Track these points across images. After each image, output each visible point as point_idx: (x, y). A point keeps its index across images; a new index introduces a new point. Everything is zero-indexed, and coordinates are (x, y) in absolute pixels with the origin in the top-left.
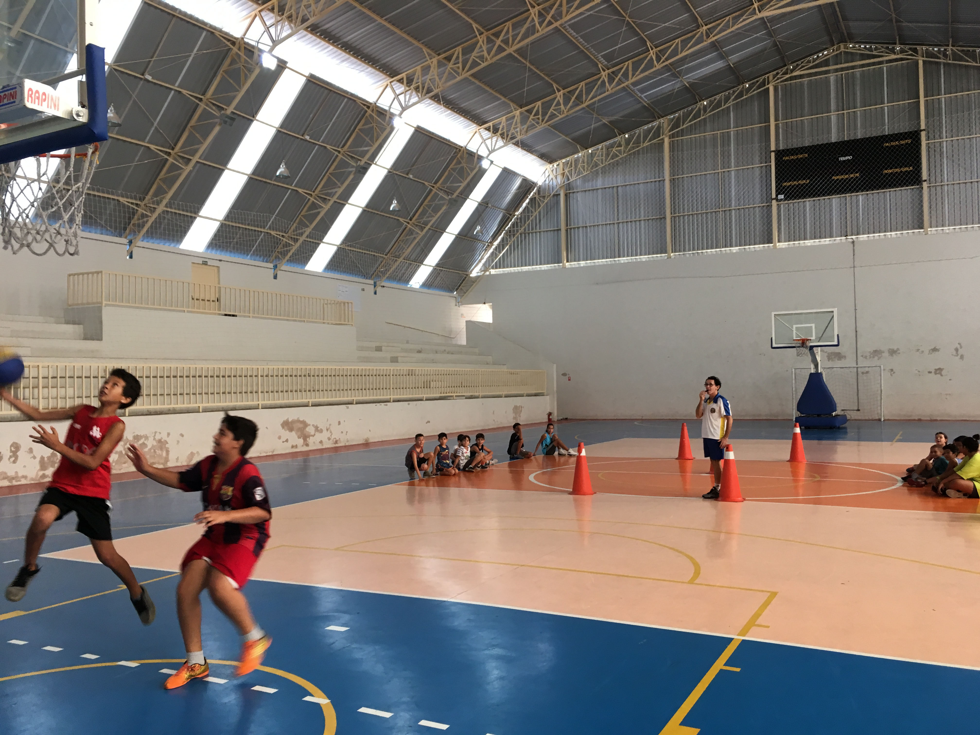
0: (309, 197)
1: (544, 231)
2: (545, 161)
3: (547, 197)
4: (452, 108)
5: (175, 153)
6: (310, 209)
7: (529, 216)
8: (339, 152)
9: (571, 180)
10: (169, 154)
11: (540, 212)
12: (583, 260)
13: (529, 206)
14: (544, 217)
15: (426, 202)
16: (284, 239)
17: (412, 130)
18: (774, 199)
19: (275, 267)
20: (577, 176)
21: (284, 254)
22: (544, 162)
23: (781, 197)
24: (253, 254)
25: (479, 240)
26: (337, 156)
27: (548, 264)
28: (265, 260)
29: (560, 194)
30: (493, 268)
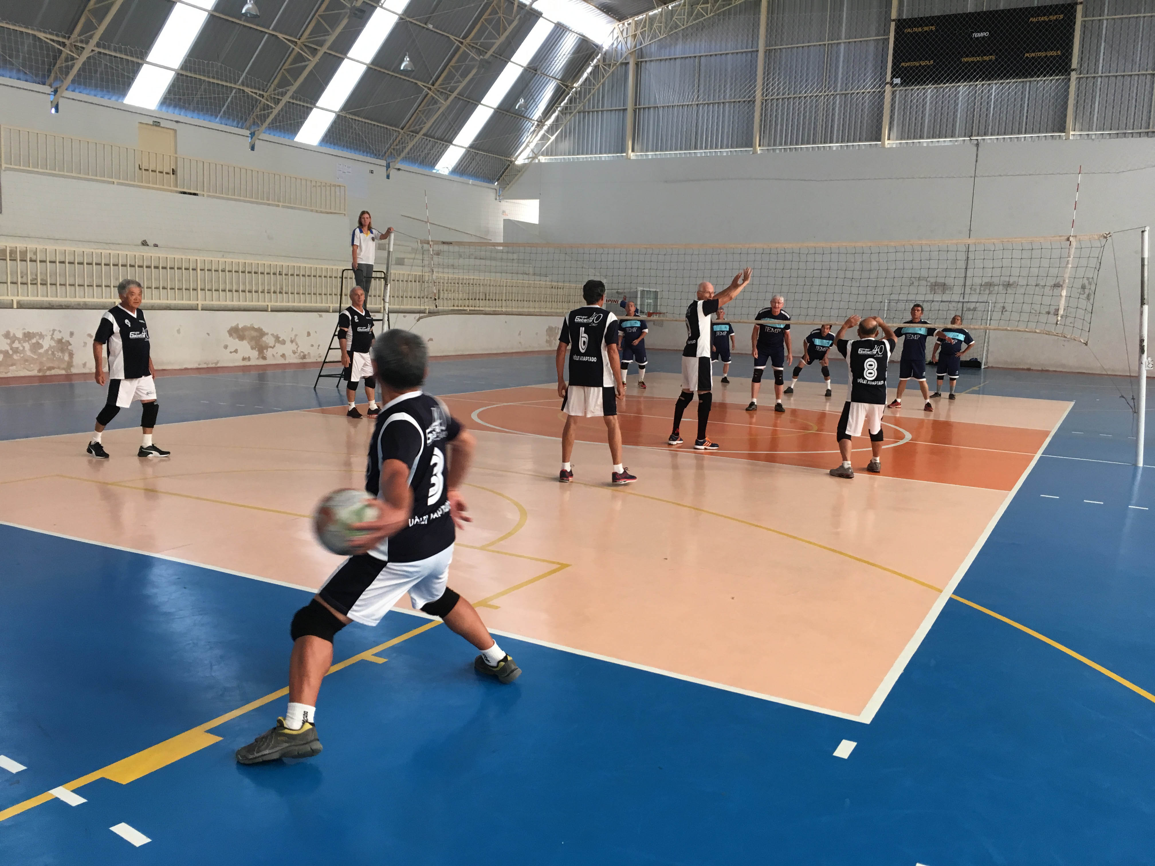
0: (293, 46)
1: (607, 111)
2: (613, 17)
3: (614, 66)
6: (295, 61)
9: (644, 45)
11: (603, 84)
12: (652, 151)
13: (591, 77)
14: (608, 91)
15: (452, 63)
16: (263, 100)
18: (888, 83)
19: (253, 134)
20: (652, 39)
22: (611, 19)
23: (897, 81)
24: (224, 117)
25: (525, 117)
27: (609, 153)
28: (240, 126)
29: (628, 63)
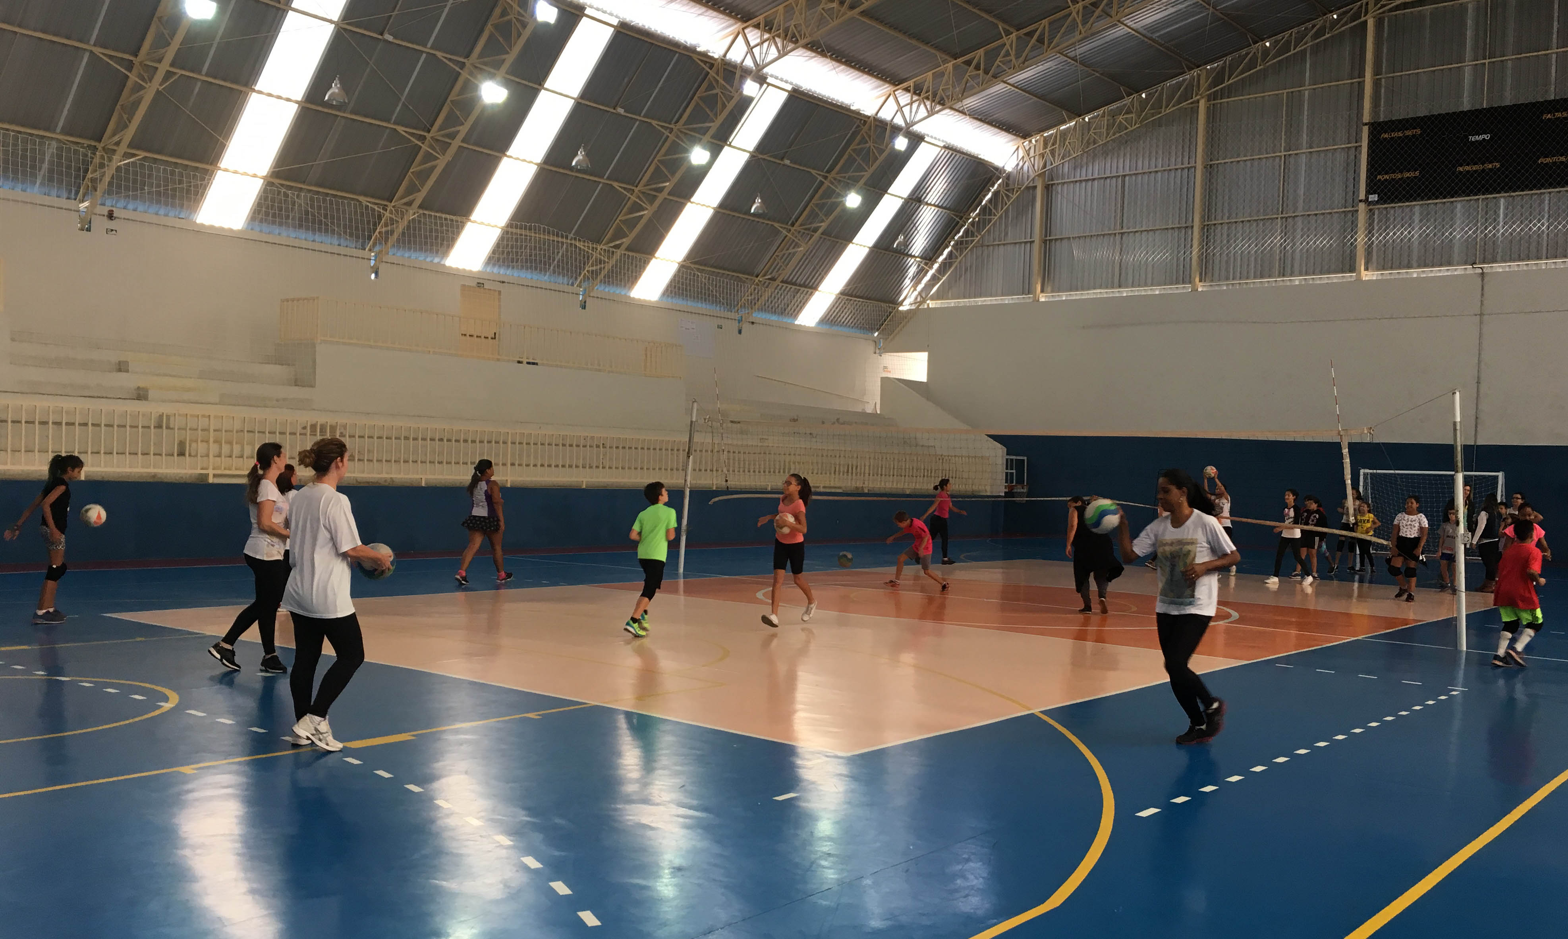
0: (629, 195)
1: (1011, 243)
2: (1015, 135)
3: (1017, 191)
4: (846, 61)
5: (431, 137)
6: (630, 211)
7: (986, 220)
8: (671, 130)
9: (1054, 165)
10: (422, 138)
11: (1006, 213)
12: (1066, 290)
13: (990, 205)
14: (1012, 221)
16: (595, 254)
17: (784, 96)
18: (1361, 201)
19: (584, 292)
20: (1064, 157)
21: (596, 274)
22: (1011, 137)
23: (1374, 197)
24: (553, 274)
26: (668, 136)
27: (1013, 294)
28: (570, 282)
29: (1036, 186)
30: (932, 298)
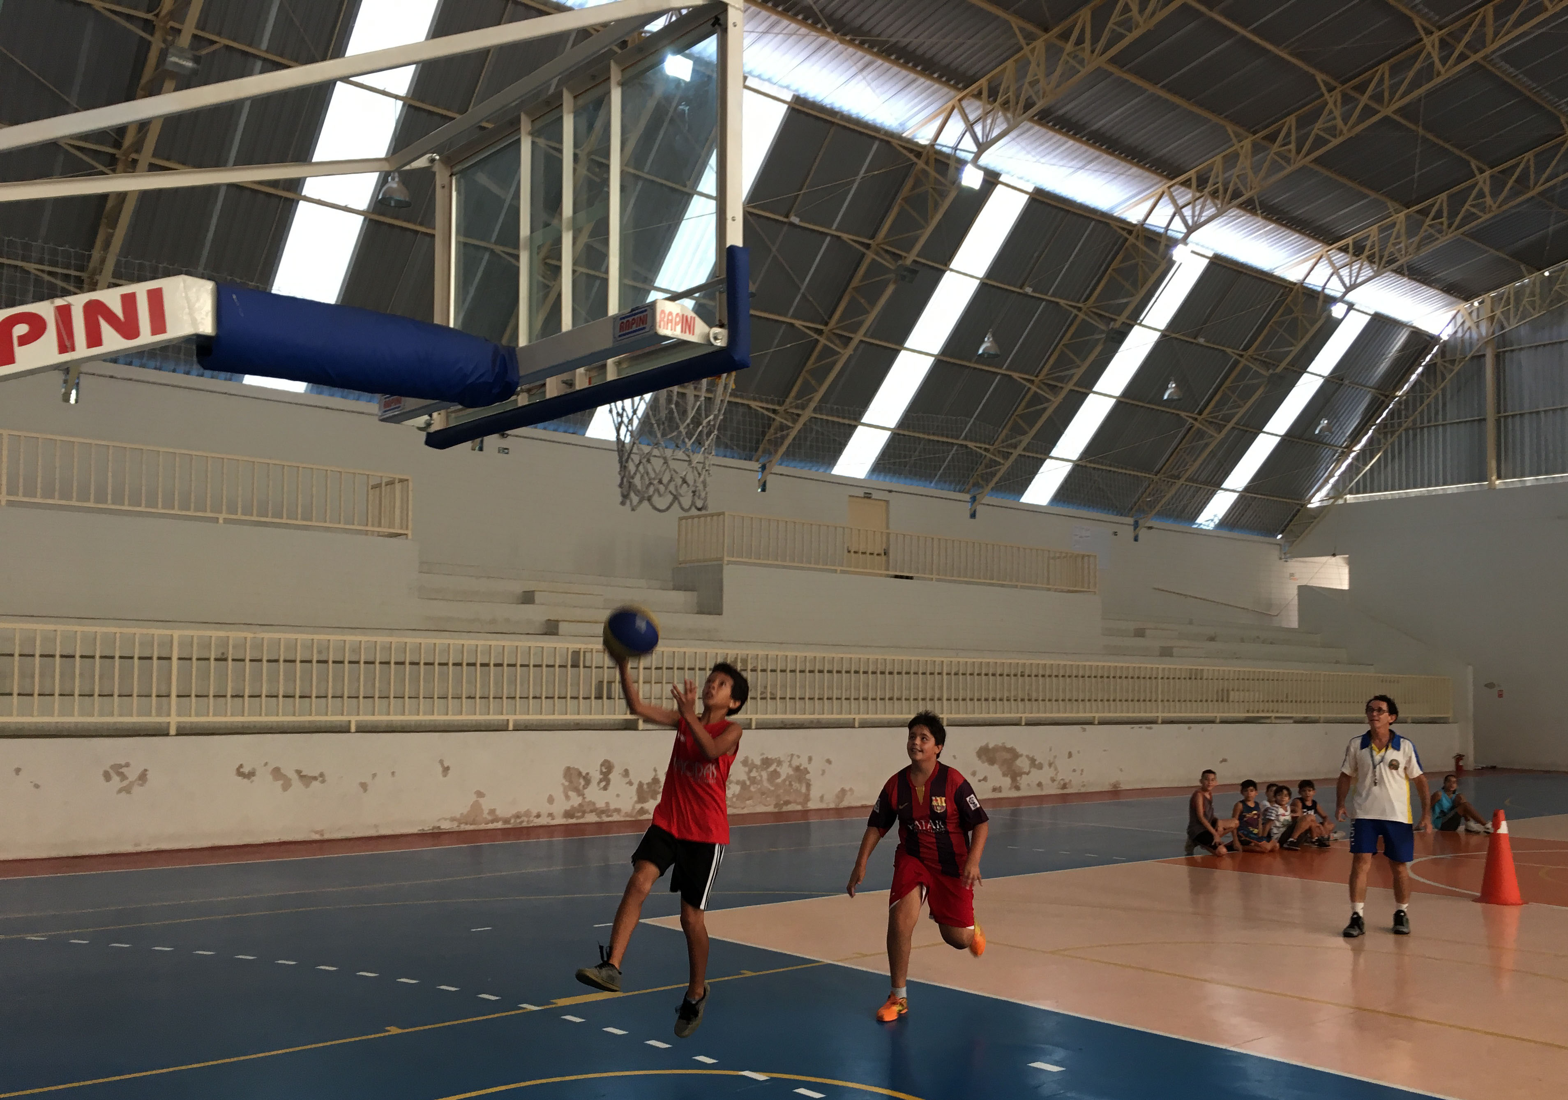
0: (1028, 385)
1: (1452, 424)
2: (1455, 296)
3: (1460, 362)
5: (830, 330)
6: (1030, 404)
7: (1422, 398)
8: (1080, 309)
9: (1508, 329)
10: (820, 332)
11: (1444, 390)
12: (1532, 475)
13: (1424, 380)
14: (1452, 398)
15: (1228, 383)
16: (988, 455)
17: (1205, 262)
19: (974, 499)
20: (1520, 319)
21: (987, 478)
22: (1453, 299)
24: (939, 480)
25: (1325, 444)
26: (1076, 316)
27: (1459, 482)
28: (957, 489)
29: (1484, 356)
30: (1351, 493)
